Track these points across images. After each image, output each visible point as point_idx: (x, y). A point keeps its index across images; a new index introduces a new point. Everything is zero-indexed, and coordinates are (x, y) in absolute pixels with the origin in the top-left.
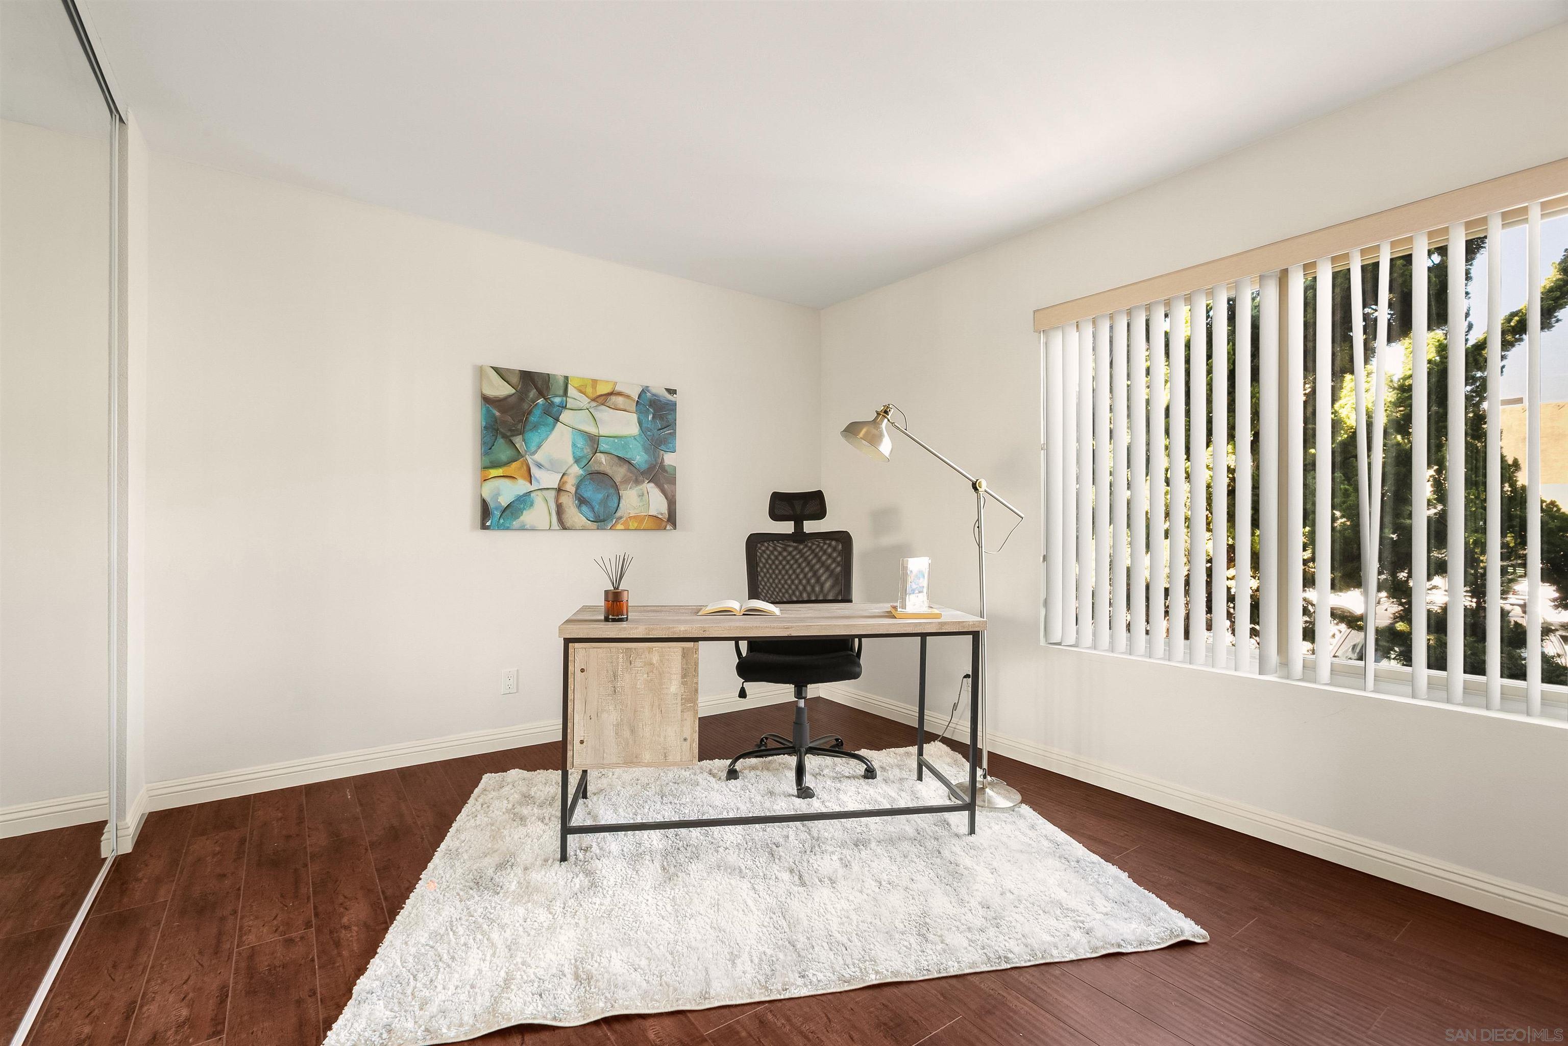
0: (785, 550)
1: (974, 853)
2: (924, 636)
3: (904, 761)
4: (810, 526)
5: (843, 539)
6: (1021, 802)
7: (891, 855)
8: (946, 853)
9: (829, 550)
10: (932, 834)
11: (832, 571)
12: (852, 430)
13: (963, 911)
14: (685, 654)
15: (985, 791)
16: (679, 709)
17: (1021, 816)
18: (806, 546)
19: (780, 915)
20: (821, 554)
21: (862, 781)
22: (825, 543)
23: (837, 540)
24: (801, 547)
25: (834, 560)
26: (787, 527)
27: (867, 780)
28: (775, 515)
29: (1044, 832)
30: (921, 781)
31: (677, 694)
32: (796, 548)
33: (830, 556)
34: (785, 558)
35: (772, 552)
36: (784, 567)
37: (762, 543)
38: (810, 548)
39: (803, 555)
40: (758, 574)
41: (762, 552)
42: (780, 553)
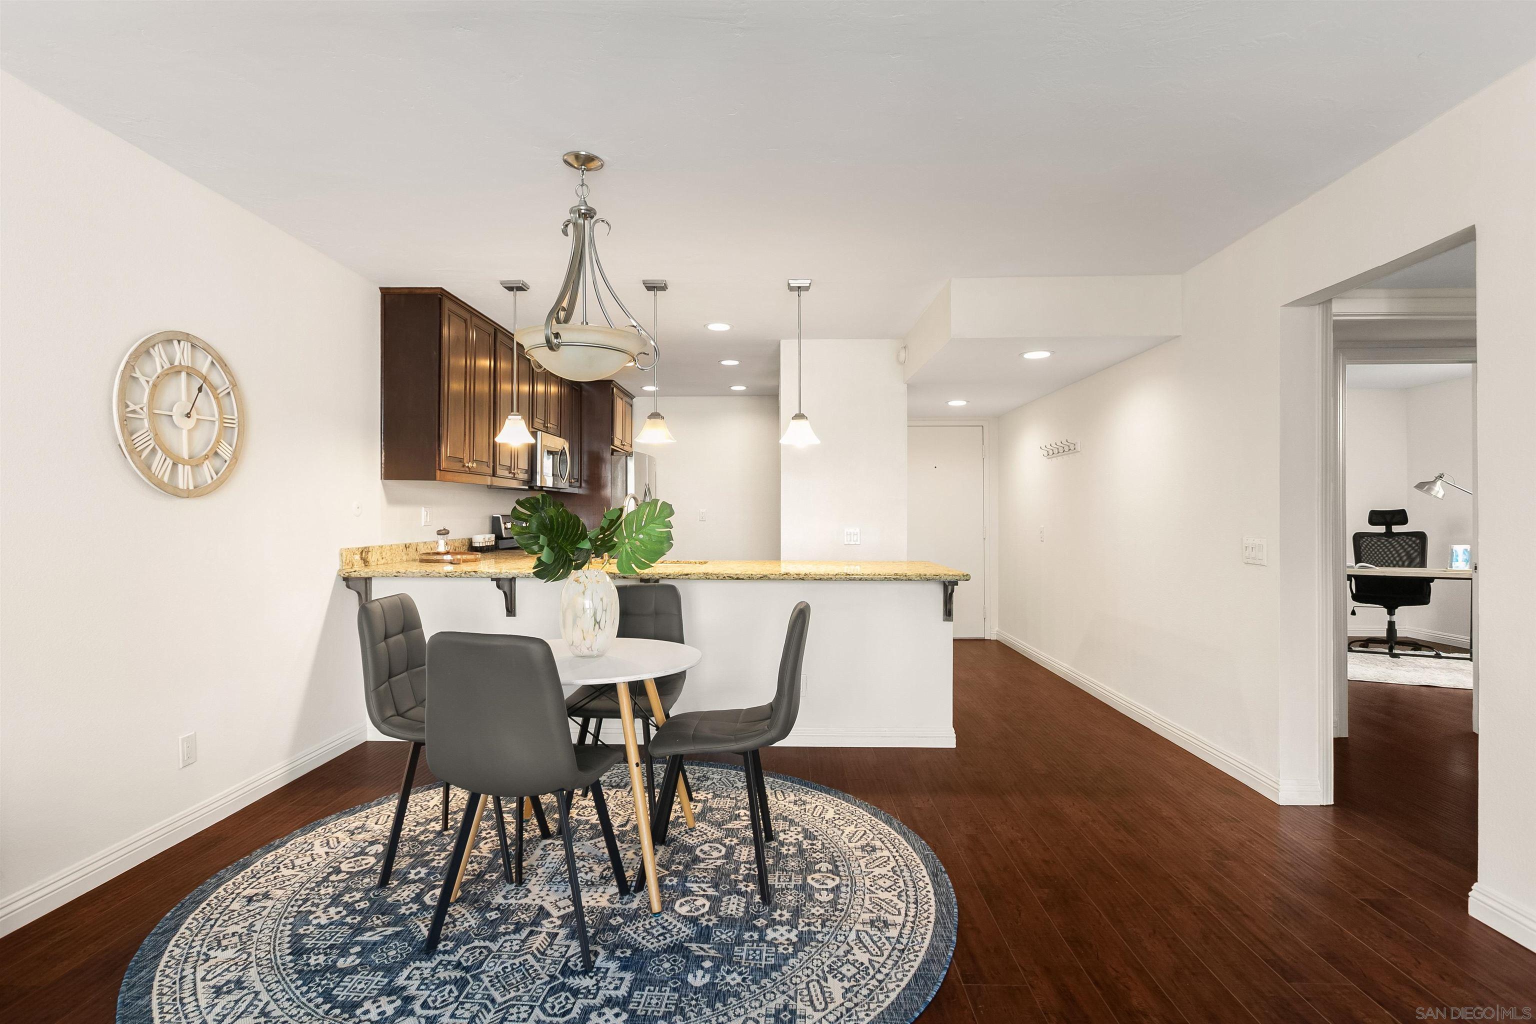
0: (1379, 541)
4: (1396, 529)
5: (1421, 538)
9: (1410, 543)
11: (1412, 554)
12: (1420, 486)
18: (1394, 539)
20: (1404, 544)
22: (1407, 538)
23: (1416, 537)
24: (1391, 541)
25: (1414, 548)
26: (1382, 529)
28: (1372, 522)
32: (1387, 540)
33: (1410, 546)
34: (1379, 546)
35: (1370, 542)
36: (1378, 550)
37: (1363, 537)
38: (1397, 541)
39: (1391, 544)
40: (1361, 553)
41: (1364, 543)
42: (1376, 543)
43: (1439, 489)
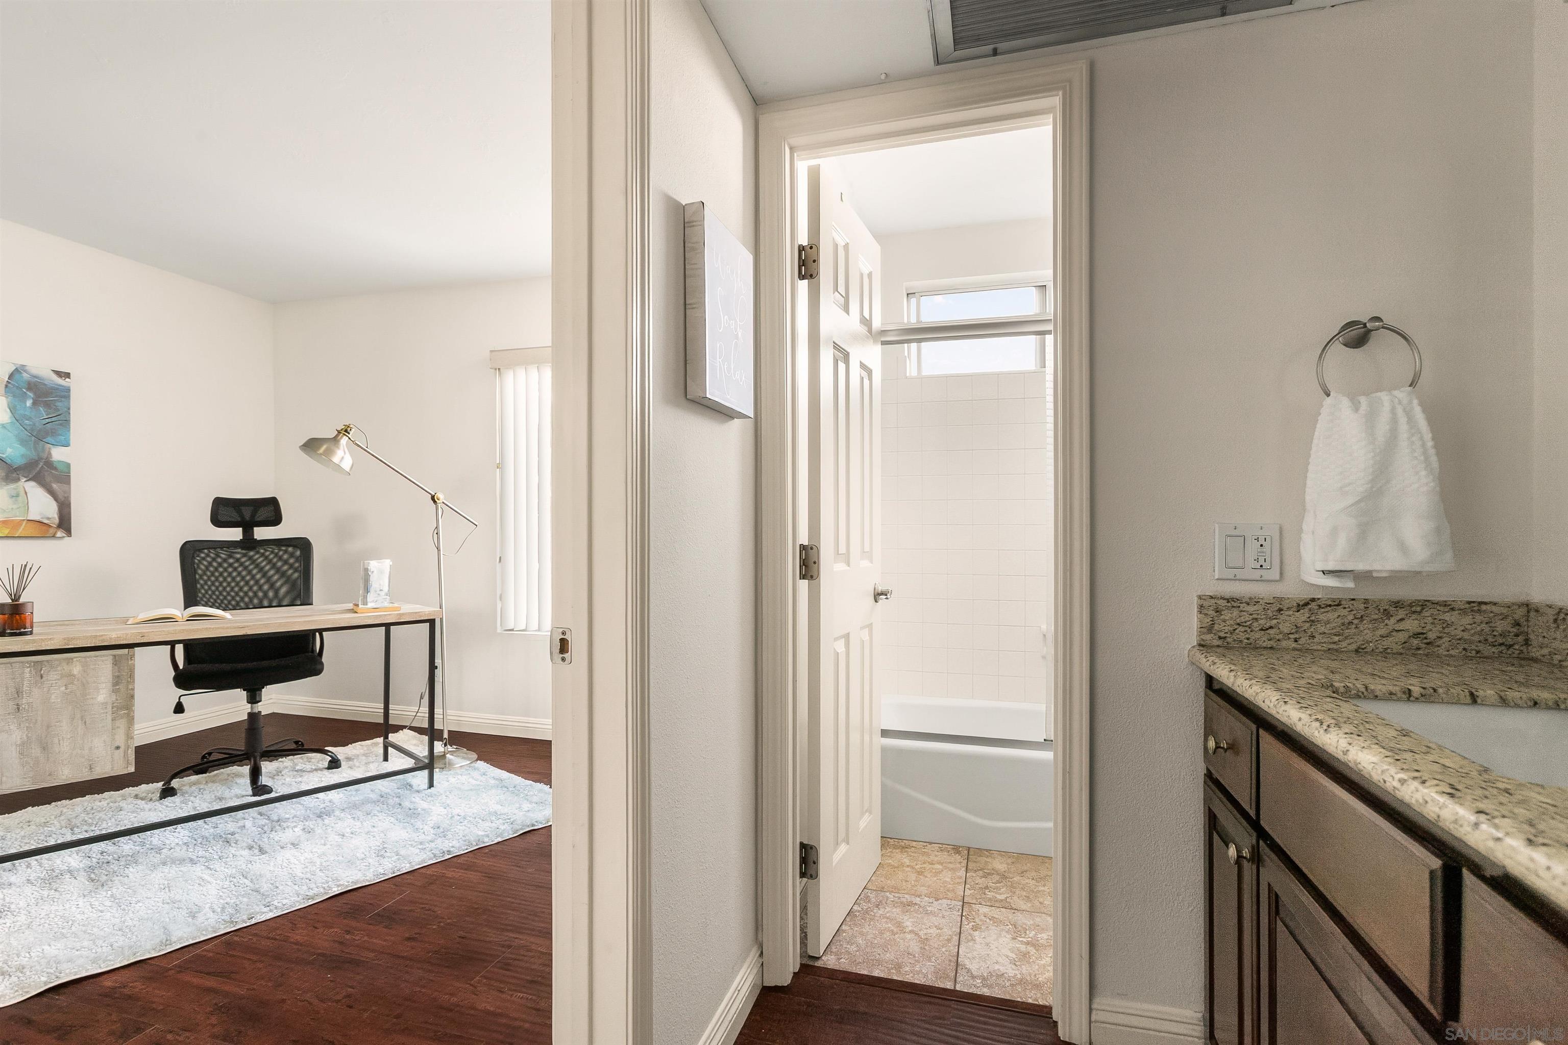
0: (230, 557)
1: (430, 799)
2: (388, 626)
3: (371, 750)
4: (261, 533)
5: (302, 546)
6: (477, 760)
7: (354, 816)
8: (406, 804)
9: (285, 557)
10: (394, 795)
11: (289, 578)
12: (311, 445)
13: (418, 834)
14: (116, 662)
15: (446, 757)
16: (109, 718)
17: (478, 769)
18: (258, 552)
19: (241, 877)
20: (275, 560)
21: (326, 772)
22: (280, 550)
23: (295, 546)
24: (252, 553)
25: (291, 566)
26: (235, 534)
27: (330, 771)
28: (217, 521)
29: (492, 775)
30: (387, 761)
31: (106, 703)
32: (244, 555)
33: (286, 562)
34: (231, 565)
35: (214, 559)
36: (230, 574)
37: (201, 550)
38: (263, 555)
39: (253, 562)
40: (196, 582)
41: (203, 561)
42: (225, 560)
43: (343, 456)
